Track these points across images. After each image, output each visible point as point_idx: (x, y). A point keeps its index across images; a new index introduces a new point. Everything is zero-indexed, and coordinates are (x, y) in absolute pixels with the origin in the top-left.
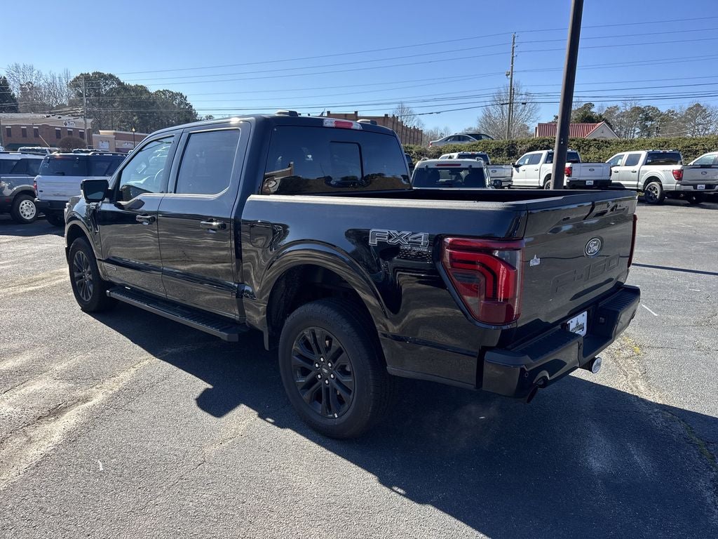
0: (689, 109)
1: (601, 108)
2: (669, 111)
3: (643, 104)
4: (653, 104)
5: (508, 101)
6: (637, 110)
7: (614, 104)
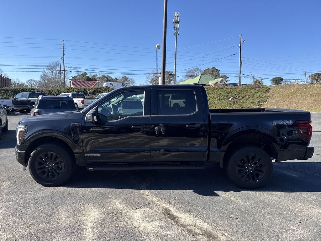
0: (122, 78)
1: (91, 75)
2: (115, 78)
3: (106, 75)
4: (109, 75)
5: (63, 70)
6: (104, 76)
7: (95, 74)
